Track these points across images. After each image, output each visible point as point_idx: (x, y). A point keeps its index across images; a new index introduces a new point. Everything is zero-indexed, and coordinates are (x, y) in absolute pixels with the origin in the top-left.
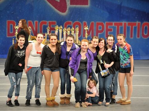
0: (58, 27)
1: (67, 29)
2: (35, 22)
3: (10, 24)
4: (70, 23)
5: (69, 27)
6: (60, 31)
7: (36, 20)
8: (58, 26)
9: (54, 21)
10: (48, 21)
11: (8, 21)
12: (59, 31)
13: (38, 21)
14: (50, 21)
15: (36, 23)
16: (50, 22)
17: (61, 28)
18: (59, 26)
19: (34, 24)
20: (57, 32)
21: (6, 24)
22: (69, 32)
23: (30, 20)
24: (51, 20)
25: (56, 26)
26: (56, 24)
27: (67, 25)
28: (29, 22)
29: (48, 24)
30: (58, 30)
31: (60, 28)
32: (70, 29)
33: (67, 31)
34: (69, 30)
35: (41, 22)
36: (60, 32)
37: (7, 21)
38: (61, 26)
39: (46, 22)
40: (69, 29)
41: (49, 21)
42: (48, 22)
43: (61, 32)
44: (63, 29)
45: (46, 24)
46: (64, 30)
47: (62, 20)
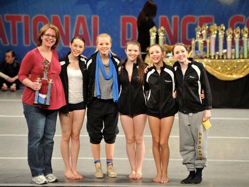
0: (216, 28)
1: (234, 31)
2: (173, 18)
3: (127, 23)
4: (242, 19)
5: (238, 27)
6: (220, 34)
7: (175, 15)
8: (215, 25)
9: (208, 16)
10: (197, 15)
11: (123, 18)
12: (217, 35)
13: (178, 17)
14: (202, 16)
15: (176, 19)
16: (202, 18)
17: (222, 29)
18: (219, 25)
19: (170, 22)
20: (215, 36)
21: (120, 23)
22: (237, 36)
23: (163, 14)
24: (204, 14)
25: (212, 25)
26: (213, 21)
27: (235, 24)
28: (162, 18)
29: (198, 22)
30: (216, 32)
31: (220, 30)
32: (241, 30)
33: (233, 35)
34: (238, 33)
35: (184, 17)
36: (220, 37)
37: (121, 17)
38: (222, 25)
39: (195, 18)
40: (238, 30)
41: (200, 14)
42: (197, 18)
43: (223, 36)
44: (225, 31)
45: (194, 22)
46: (227, 31)
47: (226, 14)
